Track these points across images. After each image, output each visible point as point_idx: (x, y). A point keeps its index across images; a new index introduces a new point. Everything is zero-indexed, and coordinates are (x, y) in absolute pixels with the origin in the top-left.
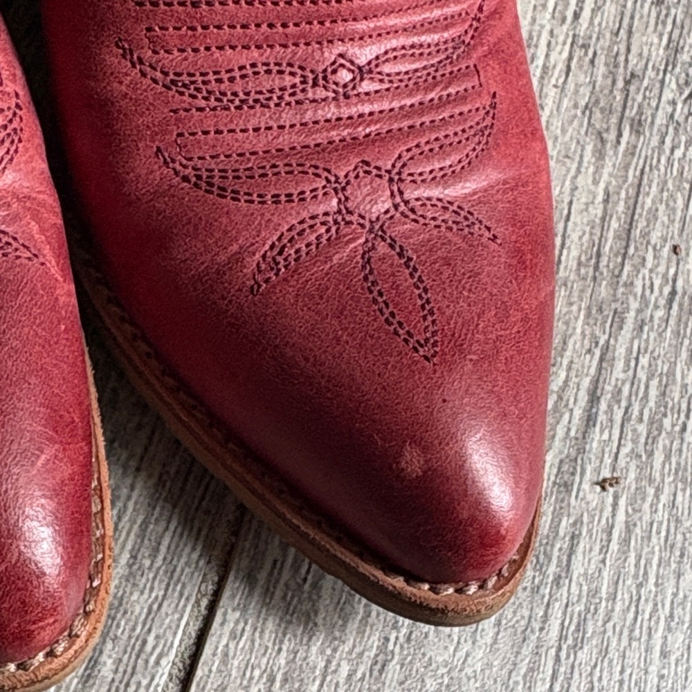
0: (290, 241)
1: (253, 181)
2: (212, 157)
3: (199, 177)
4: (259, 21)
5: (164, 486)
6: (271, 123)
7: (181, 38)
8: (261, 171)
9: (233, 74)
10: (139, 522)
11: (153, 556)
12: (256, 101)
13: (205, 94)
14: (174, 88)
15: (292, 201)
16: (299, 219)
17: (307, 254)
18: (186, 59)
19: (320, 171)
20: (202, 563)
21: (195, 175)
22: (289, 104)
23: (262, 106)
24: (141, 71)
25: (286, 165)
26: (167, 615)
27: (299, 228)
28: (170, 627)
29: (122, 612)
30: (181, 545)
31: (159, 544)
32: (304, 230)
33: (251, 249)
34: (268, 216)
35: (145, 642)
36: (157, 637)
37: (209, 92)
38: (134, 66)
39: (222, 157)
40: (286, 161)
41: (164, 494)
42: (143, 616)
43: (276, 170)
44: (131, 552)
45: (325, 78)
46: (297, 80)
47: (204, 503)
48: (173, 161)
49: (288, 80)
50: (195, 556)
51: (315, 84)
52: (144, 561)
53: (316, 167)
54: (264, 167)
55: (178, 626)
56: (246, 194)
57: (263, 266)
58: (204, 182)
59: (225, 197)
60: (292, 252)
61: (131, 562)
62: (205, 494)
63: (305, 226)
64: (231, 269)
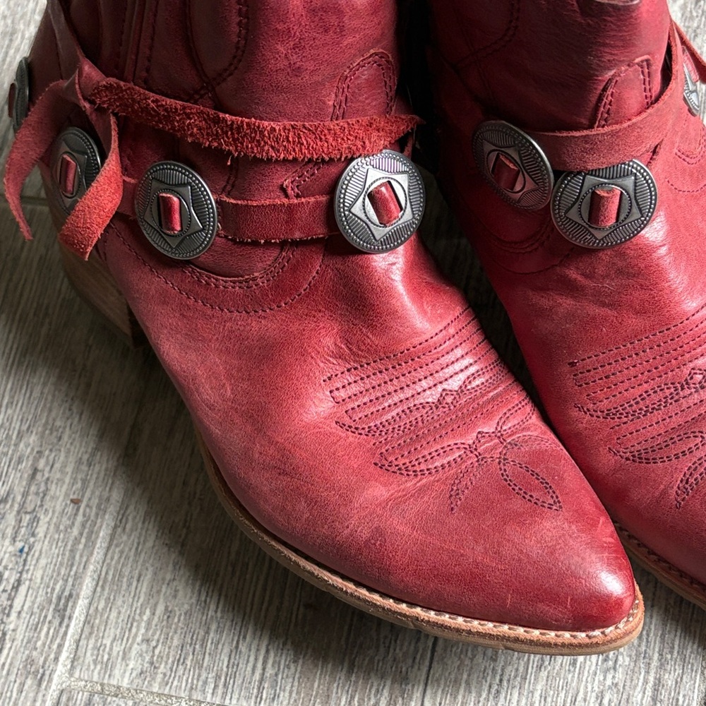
0: (690, 475)
1: (662, 450)
2: (638, 444)
3: (634, 456)
4: (642, 371)
5: (669, 612)
6: (665, 416)
7: (605, 393)
8: (665, 444)
9: (637, 400)
10: (659, 635)
11: (671, 653)
12: (653, 409)
13: (625, 415)
14: (609, 417)
15: (686, 454)
16: (693, 462)
17: (701, 479)
18: (610, 402)
19: (697, 434)
20: (700, 650)
21: (632, 456)
22: (671, 404)
23: (657, 410)
24: (590, 414)
25: (678, 436)
26: (687, 682)
27: (693, 467)
28: (690, 689)
29: (661, 686)
30: (687, 643)
31: (673, 645)
32: (696, 467)
33: (671, 485)
34: (675, 466)
35: (678, 700)
36: (684, 696)
37: (627, 413)
38: (586, 413)
39: (643, 442)
40: (677, 434)
41: (670, 617)
42: (674, 686)
43: (673, 441)
44: (659, 653)
45: (687, 383)
46: (672, 390)
47: (695, 616)
48: (618, 452)
49: (667, 392)
50: (695, 647)
51: (682, 389)
52: (667, 656)
53: (694, 432)
54: (666, 441)
55: (694, 688)
56: (660, 458)
57: (679, 492)
58: (638, 458)
59: (650, 463)
60: (693, 480)
61: (660, 657)
62: (693, 611)
63: (696, 465)
64: (663, 498)
